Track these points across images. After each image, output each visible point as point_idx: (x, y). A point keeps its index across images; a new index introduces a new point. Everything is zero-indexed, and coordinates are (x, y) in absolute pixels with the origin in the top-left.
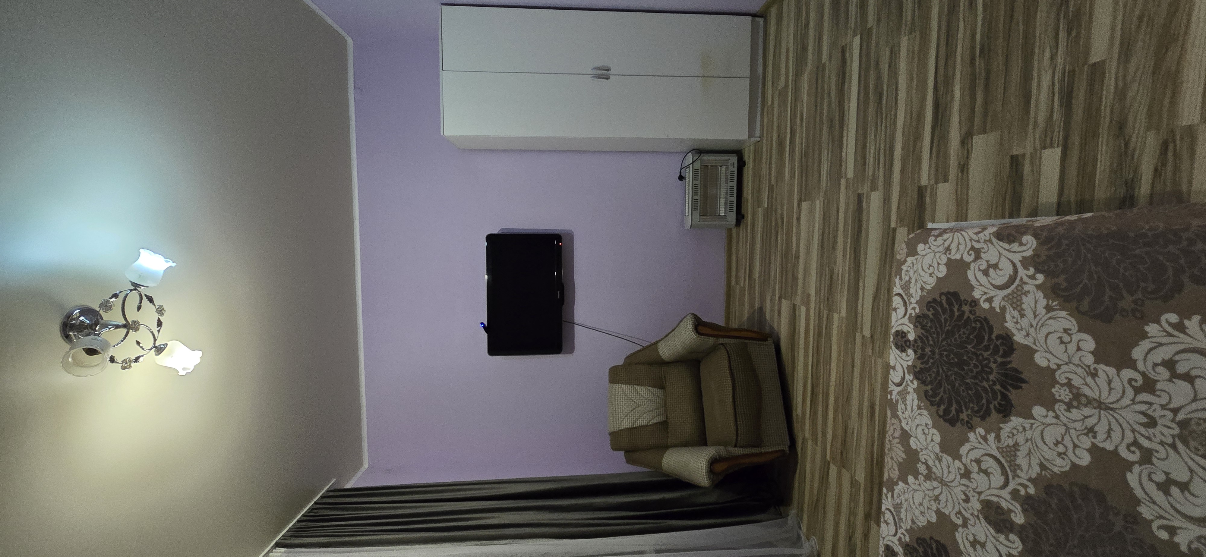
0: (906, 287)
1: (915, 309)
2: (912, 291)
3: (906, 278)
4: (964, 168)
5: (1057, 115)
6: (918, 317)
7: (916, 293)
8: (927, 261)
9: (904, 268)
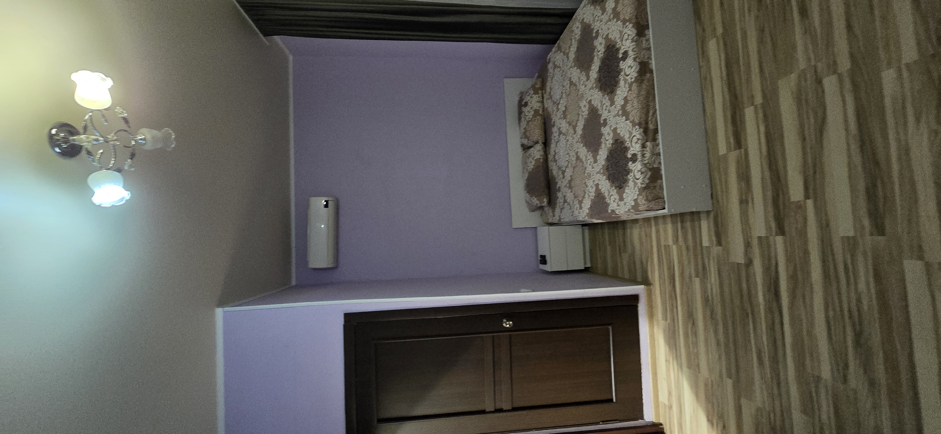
0: (636, 184)
1: (630, 177)
2: (633, 183)
3: (636, 188)
4: (748, 245)
5: (706, 261)
6: (628, 174)
7: (631, 183)
8: (629, 198)
9: (638, 193)
